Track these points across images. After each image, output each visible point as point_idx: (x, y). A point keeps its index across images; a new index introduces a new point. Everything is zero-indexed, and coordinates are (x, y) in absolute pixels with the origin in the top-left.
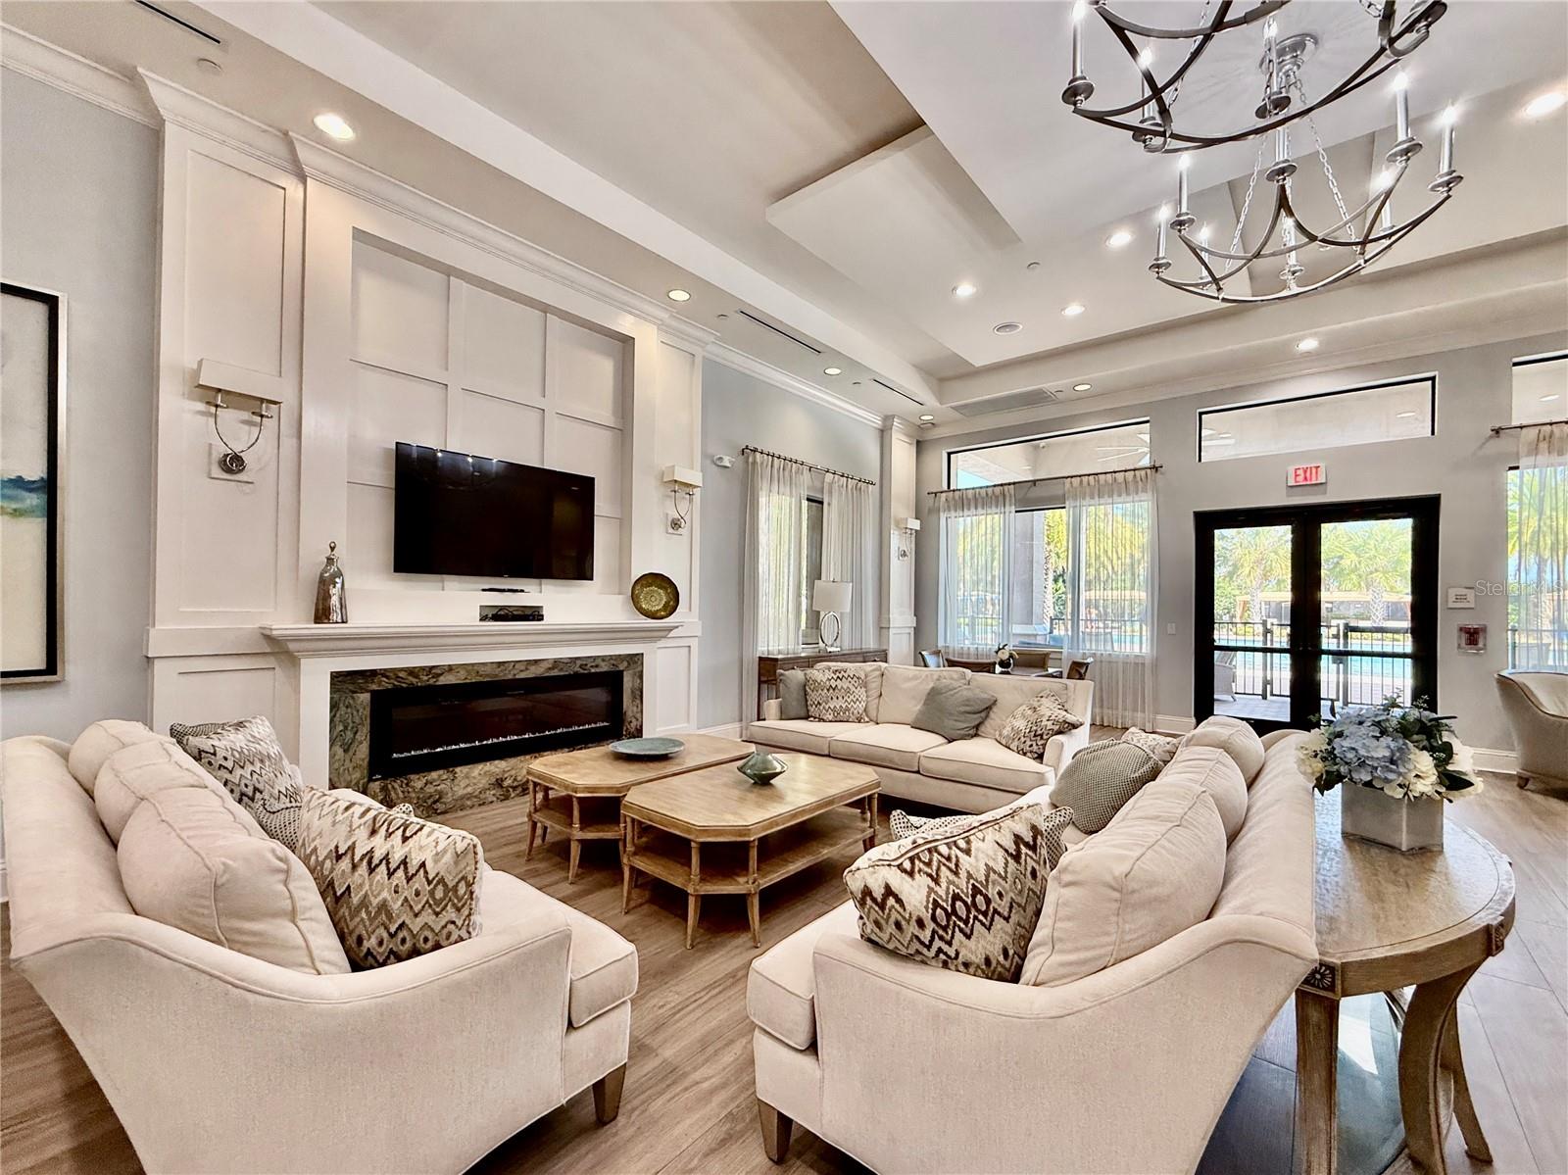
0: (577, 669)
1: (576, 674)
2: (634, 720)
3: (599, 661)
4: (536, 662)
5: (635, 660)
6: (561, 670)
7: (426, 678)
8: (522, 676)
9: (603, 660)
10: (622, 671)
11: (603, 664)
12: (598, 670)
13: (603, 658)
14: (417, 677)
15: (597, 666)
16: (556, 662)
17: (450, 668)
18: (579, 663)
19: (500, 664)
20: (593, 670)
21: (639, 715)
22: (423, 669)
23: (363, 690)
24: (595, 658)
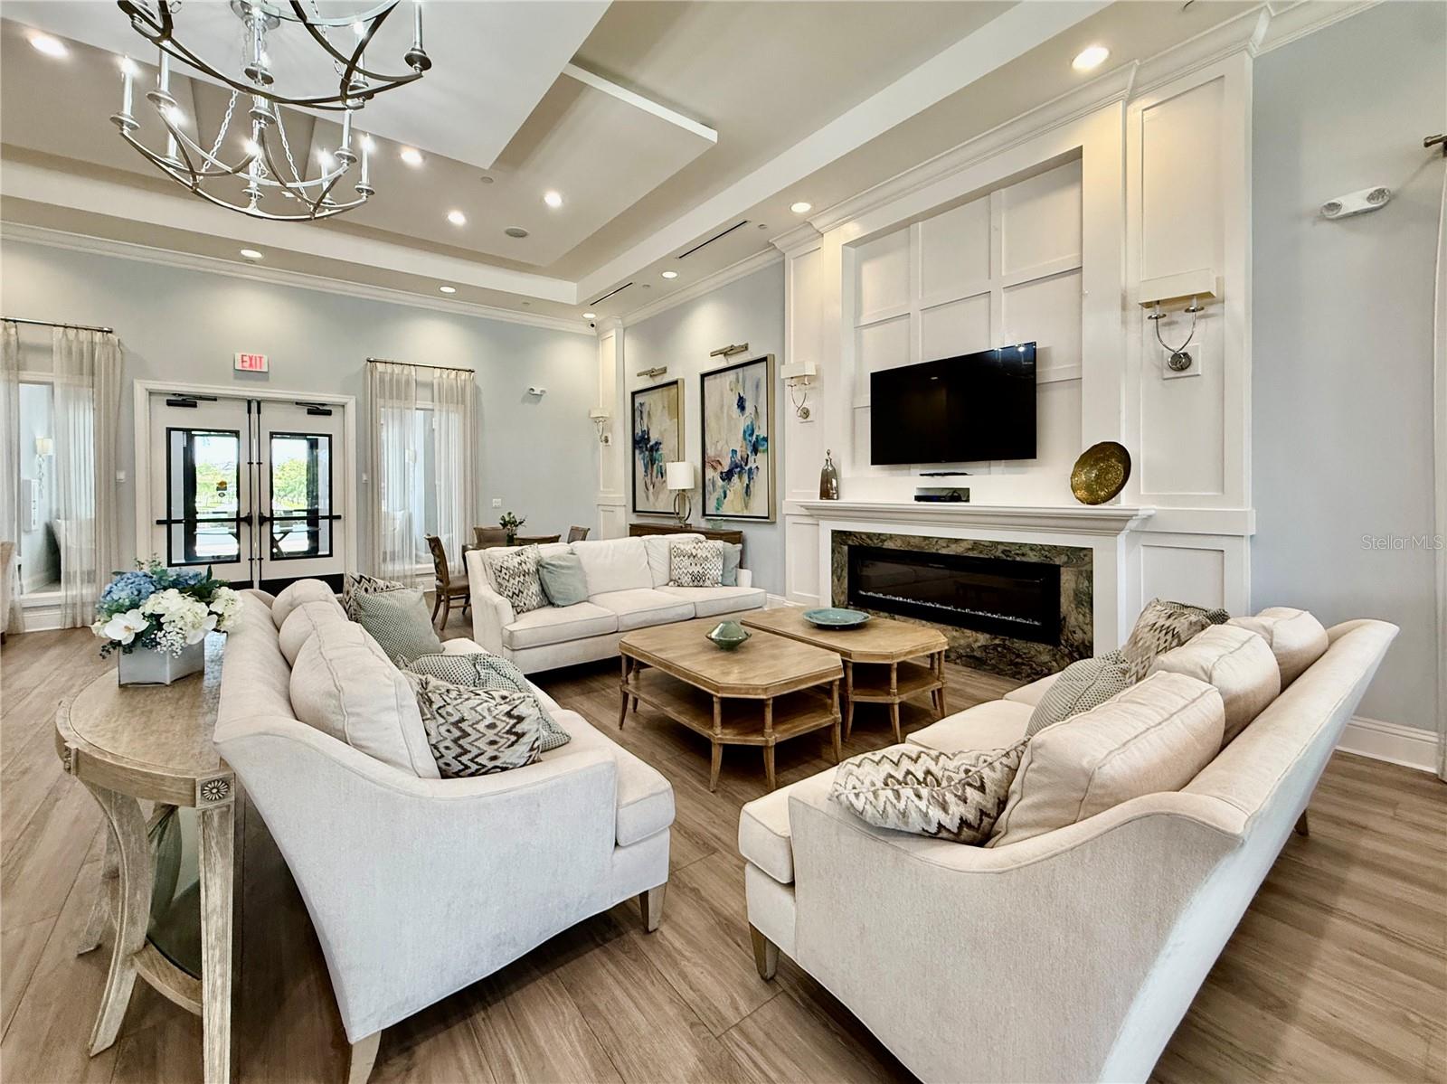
0: (999, 554)
1: (997, 559)
2: (1078, 631)
3: (1025, 550)
4: (957, 541)
5: (1081, 557)
6: (981, 552)
7: (876, 541)
8: (944, 551)
9: (1032, 549)
10: (1059, 567)
11: (1031, 554)
12: (1024, 559)
13: (1032, 547)
14: (871, 540)
15: (1023, 555)
16: (976, 544)
17: (891, 537)
18: (1001, 548)
19: (926, 538)
20: (1018, 559)
21: (1087, 628)
22: (874, 534)
23: (846, 544)
24: (1021, 545)
